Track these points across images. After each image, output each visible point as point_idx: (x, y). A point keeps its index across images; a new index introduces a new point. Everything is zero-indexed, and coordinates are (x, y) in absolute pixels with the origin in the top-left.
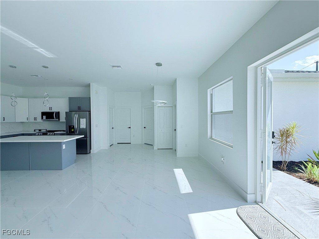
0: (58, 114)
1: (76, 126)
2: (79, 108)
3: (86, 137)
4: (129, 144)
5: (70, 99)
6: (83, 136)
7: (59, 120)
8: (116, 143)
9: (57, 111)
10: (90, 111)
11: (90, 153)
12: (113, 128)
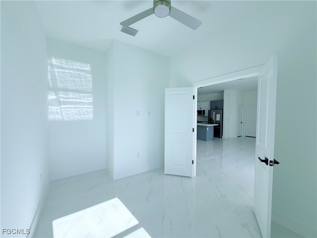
0: (204, 111)
1: (214, 119)
2: (216, 107)
3: (219, 126)
4: (254, 138)
5: (211, 102)
6: (218, 125)
7: (204, 115)
8: (245, 136)
9: (204, 110)
10: (223, 109)
11: (222, 137)
12: (241, 123)
